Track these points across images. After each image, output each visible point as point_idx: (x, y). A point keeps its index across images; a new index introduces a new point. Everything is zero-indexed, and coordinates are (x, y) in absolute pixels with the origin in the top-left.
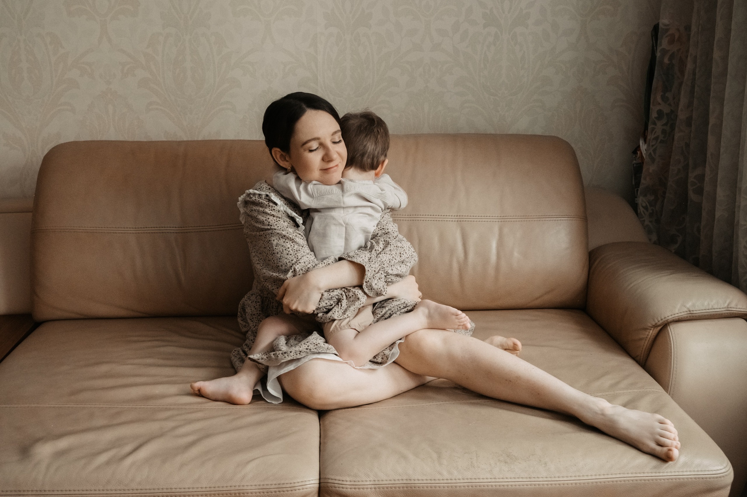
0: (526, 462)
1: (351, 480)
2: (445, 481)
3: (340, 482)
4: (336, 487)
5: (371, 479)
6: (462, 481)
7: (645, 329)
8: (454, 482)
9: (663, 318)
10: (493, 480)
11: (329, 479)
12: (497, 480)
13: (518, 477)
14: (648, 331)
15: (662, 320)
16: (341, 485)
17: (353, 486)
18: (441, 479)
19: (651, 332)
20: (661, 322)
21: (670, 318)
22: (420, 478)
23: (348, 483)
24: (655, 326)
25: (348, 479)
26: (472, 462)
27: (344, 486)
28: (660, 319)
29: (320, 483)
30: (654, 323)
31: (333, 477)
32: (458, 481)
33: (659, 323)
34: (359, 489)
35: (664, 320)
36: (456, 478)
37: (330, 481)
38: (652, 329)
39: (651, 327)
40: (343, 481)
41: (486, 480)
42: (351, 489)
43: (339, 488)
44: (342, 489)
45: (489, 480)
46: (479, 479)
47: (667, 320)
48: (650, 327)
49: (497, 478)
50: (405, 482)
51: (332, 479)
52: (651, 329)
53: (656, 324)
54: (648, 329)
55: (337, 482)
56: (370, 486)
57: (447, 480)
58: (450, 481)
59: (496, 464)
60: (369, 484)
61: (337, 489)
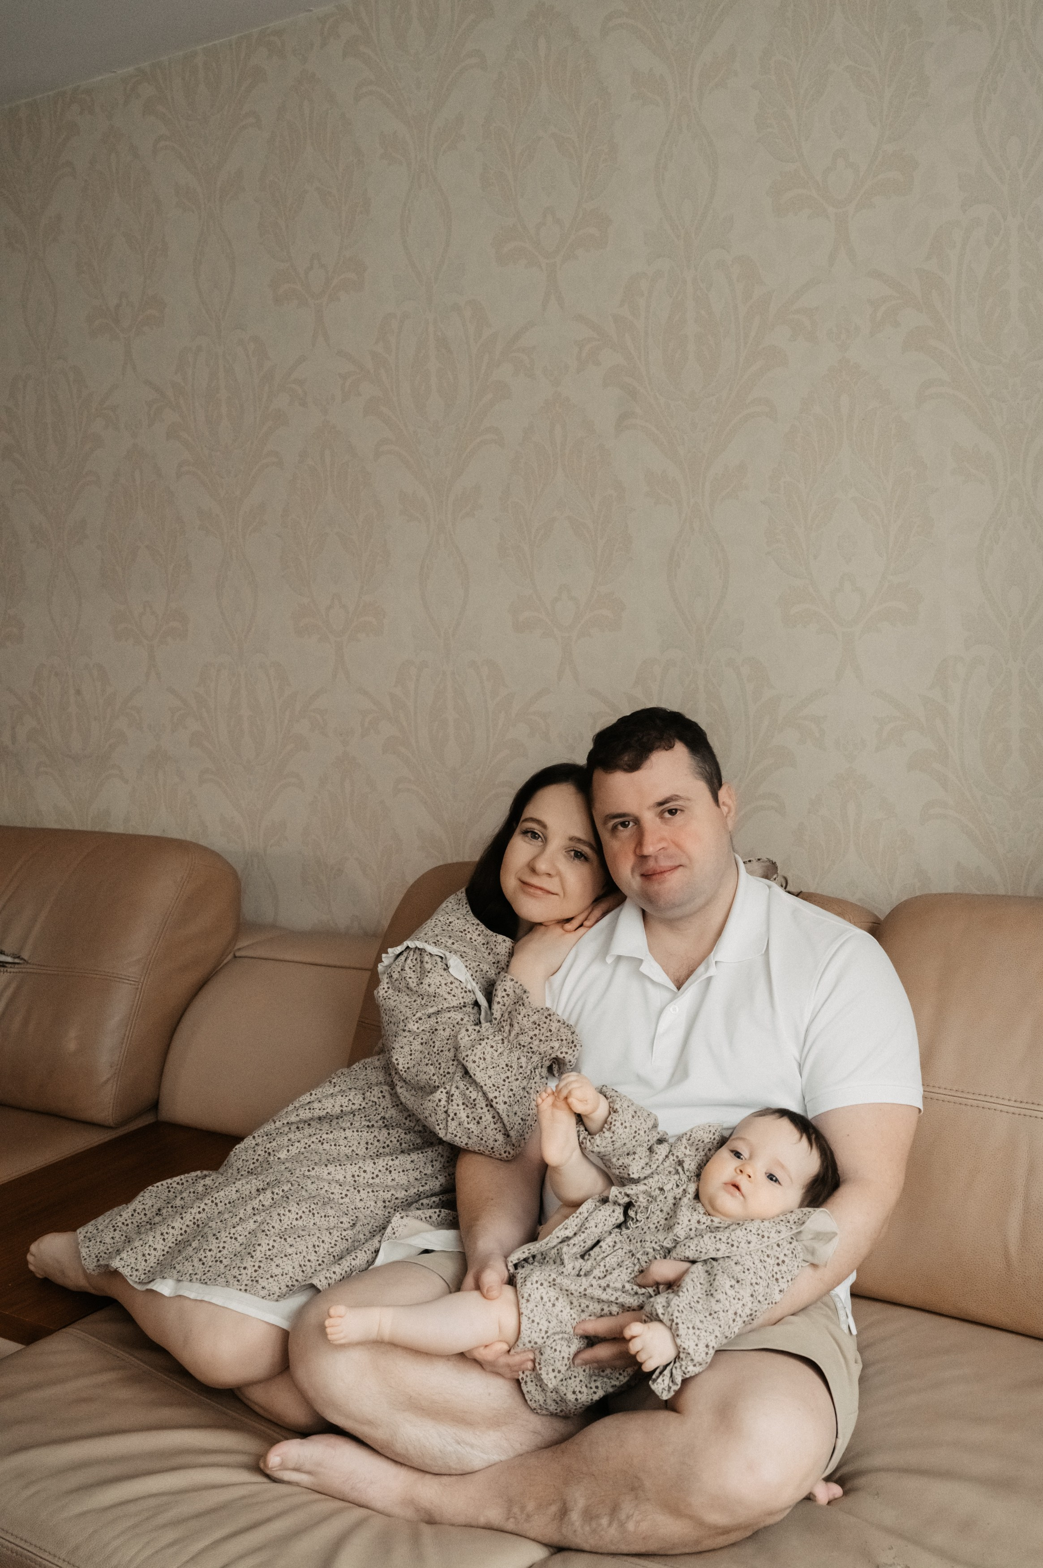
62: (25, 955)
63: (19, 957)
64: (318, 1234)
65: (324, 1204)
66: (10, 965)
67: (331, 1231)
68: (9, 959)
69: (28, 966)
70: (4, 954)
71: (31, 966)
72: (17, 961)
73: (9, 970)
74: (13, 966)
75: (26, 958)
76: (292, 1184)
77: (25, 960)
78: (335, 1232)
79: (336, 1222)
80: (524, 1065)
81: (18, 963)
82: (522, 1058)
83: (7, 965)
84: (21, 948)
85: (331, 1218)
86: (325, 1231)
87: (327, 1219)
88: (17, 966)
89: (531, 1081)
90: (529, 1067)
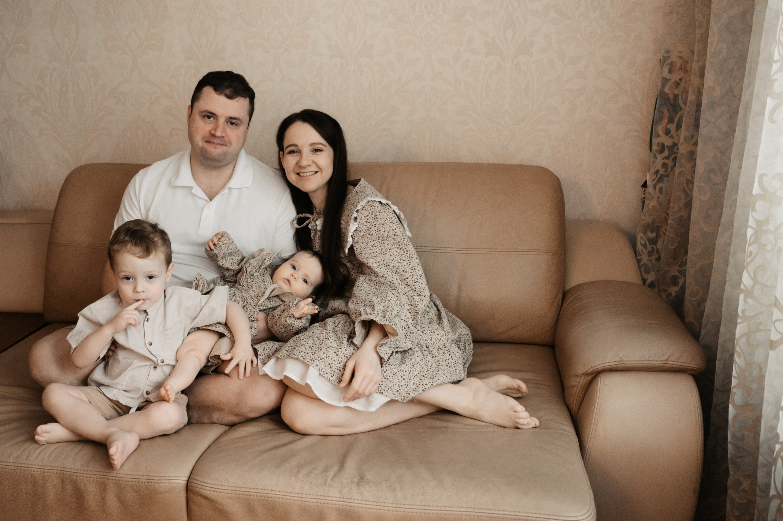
0: (376, 486)
1: (212, 483)
2: (296, 495)
3: (202, 484)
4: (197, 488)
5: (230, 485)
6: (311, 497)
8: (304, 497)
10: (341, 500)
11: (194, 479)
12: (345, 500)
13: (365, 499)
16: (202, 486)
17: (212, 489)
18: (293, 492)
22: (273, 489)
23: (209, 485)
25: (209, 481)
26: (326, 480)
27: (204, 487)
29: (188, 481)
31: (197, 478)
32: (308, 496)
34: (217, 492)
36: (307, 493)
37: (194, 481)
40: (204, 482)
41: (334, 499)
42: (210, 491)
43: (200, 488)
44: (202, 490)
45: (338, 499)
46: (328, 496)
49: (345, 497)
50: (259, 491)
51: (196, 480)
55: (199, 483)
56: (228, 491)
57: (298, 494)
58: (300, 496)
59: (347, 484)
60: (226, 488)
61: (199, 489)
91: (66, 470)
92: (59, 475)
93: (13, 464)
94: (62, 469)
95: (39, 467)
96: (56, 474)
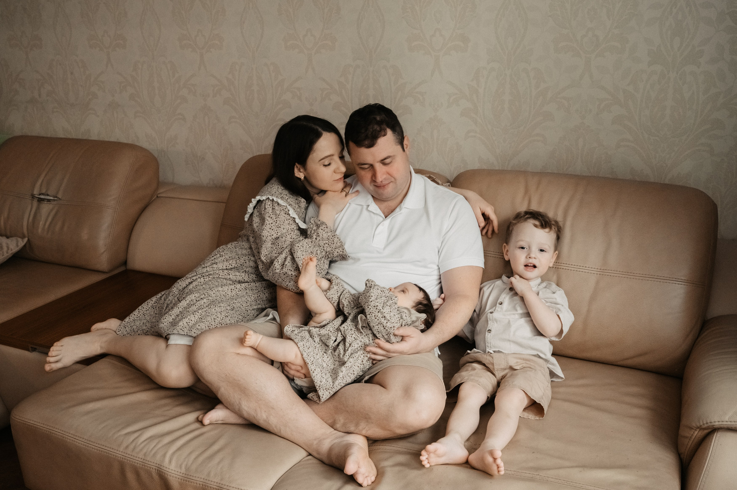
7: (691, 428)
9: (708, 422)
14: (693, 431)
15: (707, 423)
19: (696, 432)
20: (706, 426)
21: (717, 424)
24: (700, 428)
28: (705, 422)
30: (698, 425)
33: (704, 427)
35: (709, 424)
38: (698, 430)
39: (697, 428)
47: (713, 426)
48: (695, 427)
52: (696, 430)
53: (701, 426)
54: (693, 429)
62: (60, 196)
63: (56, 197)
64: (216, 314)
65: (219, 302)
66: (52, 201)
67: (221, 313)
68: (52, 198)
69: (62, 201)
70: (49, 196)
71: (63, 201)
72: (55, 199)
73: (52, 203)
74: (54, 201)
75: (60, 197)
76: (205, 295)
77: (58, 198)
78: (223, 313)
79: (224, 309)
80: (319, 254)
81: (57, 200)
82: (319, 251)
83: (51, 201)
84: (57, 192)
85: (222, 307)
86: (219, 313)
87: (220, 308)
88: (56, 201)
89: (319, 262)
90: (320, 256)
91: (162, 467)
92: (156, 471)
93: (123, 454)
94: (160, 466)
95: (142, 460)
96: (154, 470)
